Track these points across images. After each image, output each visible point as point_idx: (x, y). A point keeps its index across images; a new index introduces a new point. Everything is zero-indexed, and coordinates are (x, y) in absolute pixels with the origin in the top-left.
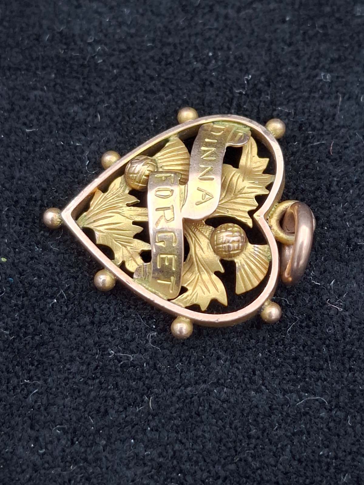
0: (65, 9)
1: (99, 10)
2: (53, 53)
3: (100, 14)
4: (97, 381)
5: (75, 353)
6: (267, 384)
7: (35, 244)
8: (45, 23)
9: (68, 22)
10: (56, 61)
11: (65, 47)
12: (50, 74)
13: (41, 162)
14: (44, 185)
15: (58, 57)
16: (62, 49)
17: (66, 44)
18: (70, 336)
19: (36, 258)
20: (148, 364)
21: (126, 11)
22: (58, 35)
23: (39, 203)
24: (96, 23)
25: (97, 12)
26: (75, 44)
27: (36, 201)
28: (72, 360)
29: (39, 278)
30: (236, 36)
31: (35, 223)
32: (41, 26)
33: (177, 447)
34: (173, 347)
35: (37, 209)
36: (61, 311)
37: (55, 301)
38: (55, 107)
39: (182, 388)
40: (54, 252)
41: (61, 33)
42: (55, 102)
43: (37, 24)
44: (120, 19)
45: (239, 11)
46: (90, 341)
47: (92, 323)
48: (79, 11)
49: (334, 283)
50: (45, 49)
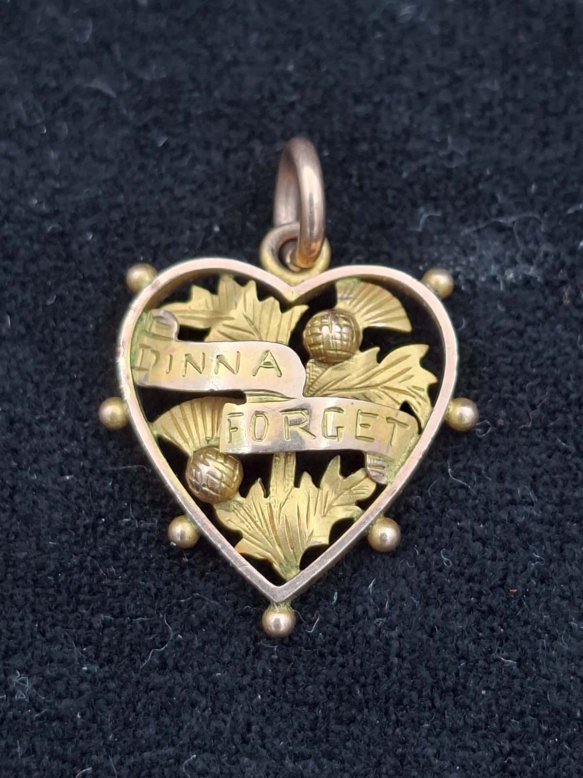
1: (11, 153)
3: (12, 159)
6: (269, 745)
20: (83, 714)
21: (53, 155)
25: (6, 156)
39: (137, 754)
44: (43, 168)
49: (374, 585)
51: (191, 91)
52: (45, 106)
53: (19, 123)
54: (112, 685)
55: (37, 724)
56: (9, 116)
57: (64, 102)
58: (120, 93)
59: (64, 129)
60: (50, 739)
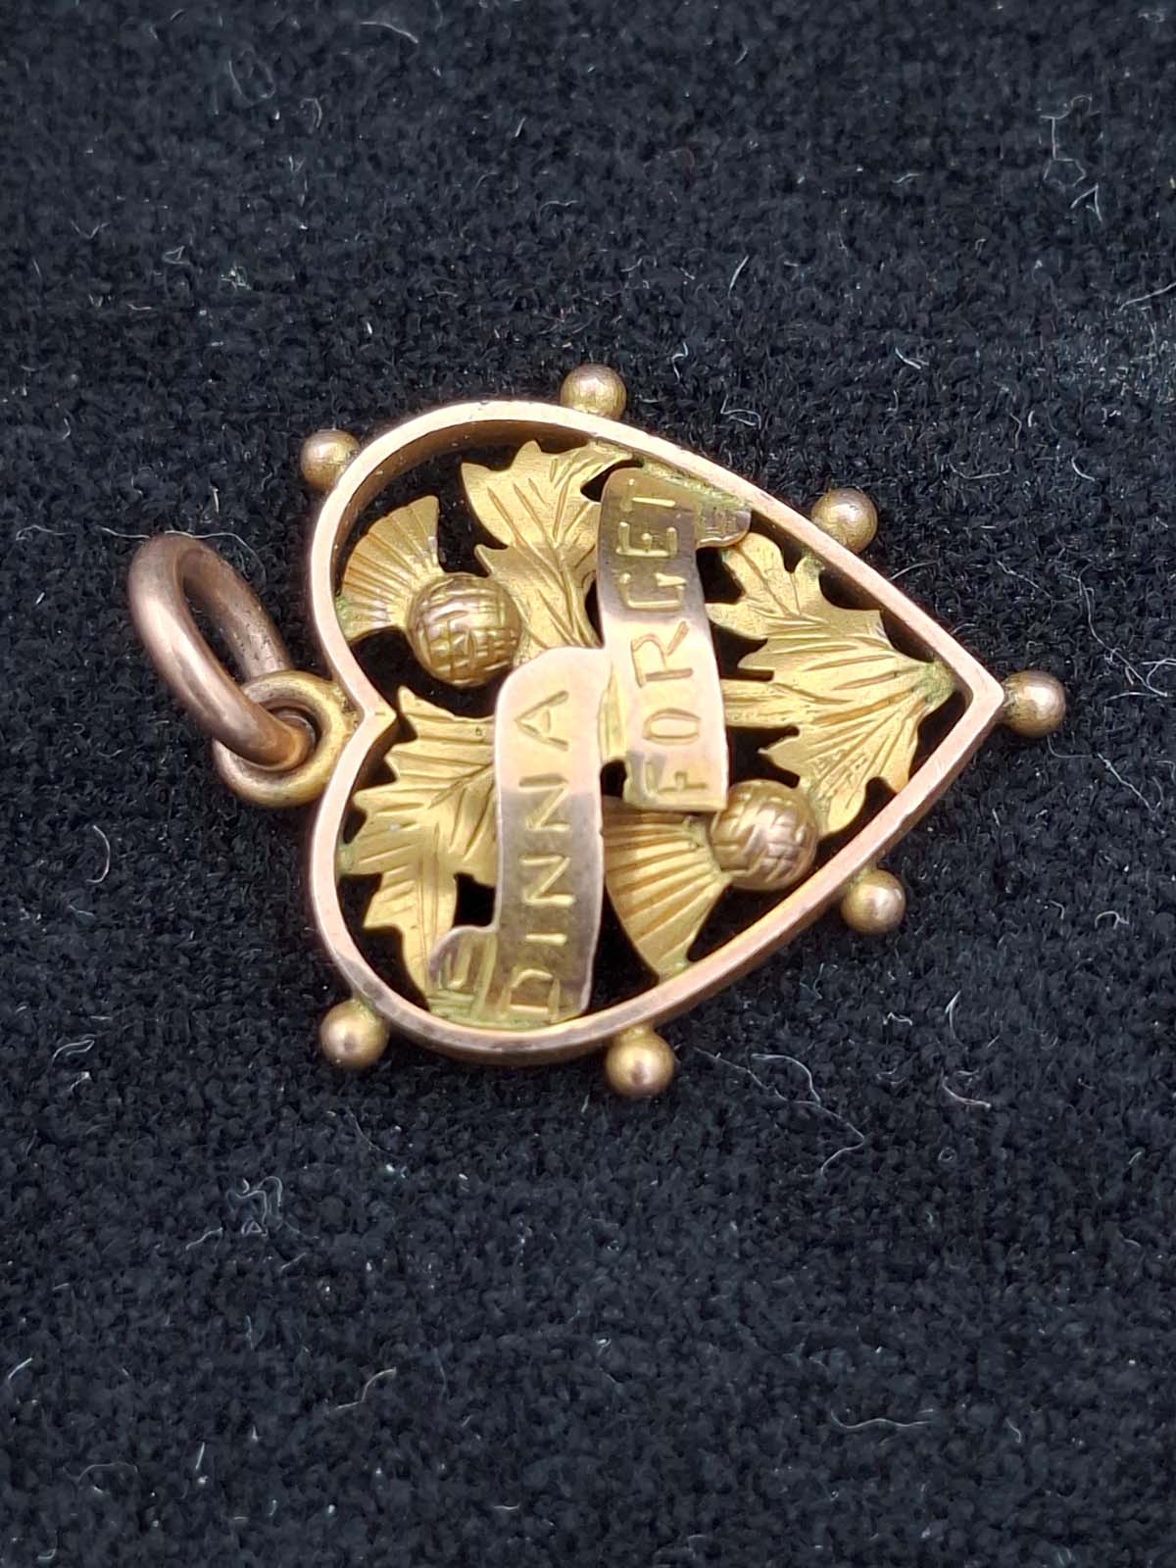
0: (106, 166)
1: (211, 164)
2: (69, 307)
3: (213, 177)
4: (219, 1323)
5: (146, 1237)
6: (756, 1319)
7: (20, 902)
8: (45, 211)
9: (116, 208)
10: (79, 333)
11: (106, 287)
12: (62, 373)
13: (37, 643)
14: (49, 716)
15: (85, 318)
16: (97, 293)
17: (108, 277)
18: (132, 1184)
19: (24, 946)
20: (377, 1263)
21: (294, 164)
22: (86, 251)
23: (33, 771)
24: (200, 208)
25: (202, 172)
26: (139, 275)
27: (22, 765)
28: (139, 1259)
29: (33, 1004)
30: (642, 233)
31: (19, 833)
32: (32, 223)
33: (471, 1525)
34: (455, 1209)
35: (26, 790)
36: (105, 1111)
37: (87, 1075)
38: (80, 474)
39: (485, 1338)
40: (79, 924)
41: (94, 243)
42: (79, 458)
43: (21, 219)
44: (275, 191)
45: (648, 153)
46: (197, 1201)
47: (201, 1141)
48: (147, 170)
49: (956, 1005)
50: (46, 296)
51: (574, 30)
52: (277, 67)
53: (229, 105)
54: (435, 1204)
55: (285, 1283)
56: (207, 90)
57: (317, 58)
58: (429, 37)
59: (315, 110)
60: (313, 1314)
